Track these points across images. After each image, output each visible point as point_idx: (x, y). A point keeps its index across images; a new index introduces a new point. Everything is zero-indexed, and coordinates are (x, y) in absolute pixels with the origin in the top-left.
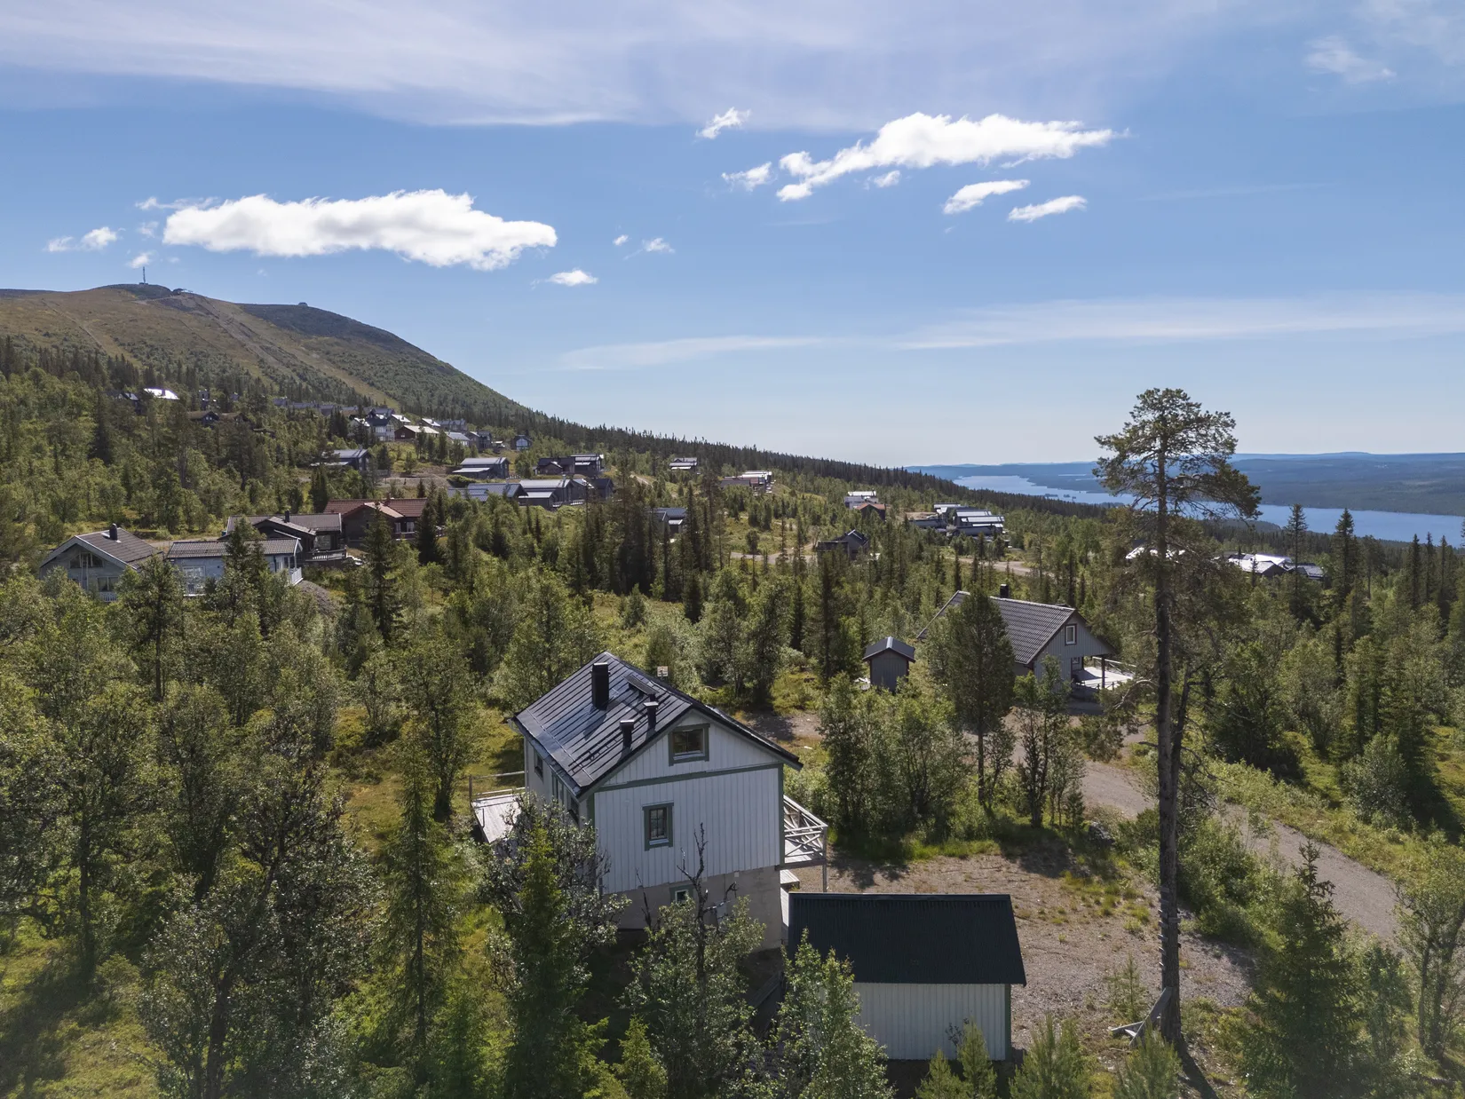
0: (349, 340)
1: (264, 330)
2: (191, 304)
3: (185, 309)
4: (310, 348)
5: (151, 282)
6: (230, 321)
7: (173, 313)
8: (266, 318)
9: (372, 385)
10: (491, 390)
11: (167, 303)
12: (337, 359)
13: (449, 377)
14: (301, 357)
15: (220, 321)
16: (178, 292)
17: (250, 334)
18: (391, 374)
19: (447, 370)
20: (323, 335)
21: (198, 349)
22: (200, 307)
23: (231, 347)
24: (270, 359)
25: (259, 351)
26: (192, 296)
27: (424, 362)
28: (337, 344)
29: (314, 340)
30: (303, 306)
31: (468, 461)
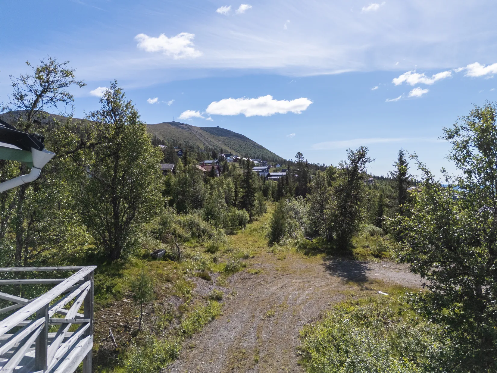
0: (231, 138)
1: (206, 135)
2: (186, 127)
3: (184, 129)
4: (219, 140)
5: (175, 121)
6: (196, 132)
7: (181, 130)
8: (207, 131)
9: (237, 152)
10: (274, 154)
11: (180, 127)
12: (227, 143)
13: (261, 149)
14: (216, 142)
15: (194, 132)
16: (183, 124)
17: (202, 136)
18: (243, 148)
19: (261, 147)
20: (223, 136)
21: (187, 140)
22: (188, 128)
23: (196, 140)
24: (207, 144)
25: (203, 141)
26: (187, 125)
27: (254, 145)
28: (227, 139)
29: (220, 138)
30: (218, 127)
31: (255, 168)
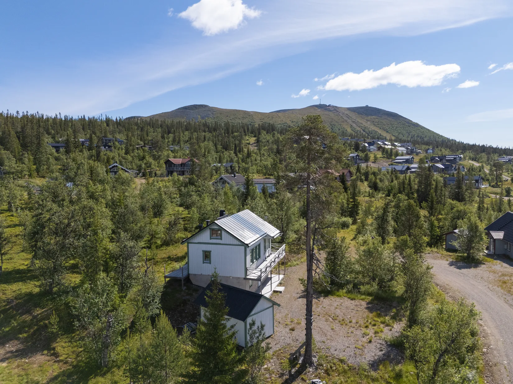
0: (381, 117)
1: (353, 115)
2: (333, 109)
3: (330, 111)
4: (367, 120)
5: (322, 103)
6: (343, 114)
7: (327, 112)
8: (354, 112)
9: (387, 132)
10: (433, 132)
11: (326, 109)
12: (376, 124)
13: (416, 128)
14: (364, 124)
15: (340, 114)
16: (329, 106)
17: (348, 117)
18: (395, 128)
19: (416, 125)
20: (372, 116)
21: (333, 123)
22: (335, 110)
23: (343, 122)
24: (354, 125)
25: (351, 123)
26: (333, 106)
27: (408, 123)
28: (377, 118)
29: (369, 118)
30: (367, 106)
31: (398, 158)
